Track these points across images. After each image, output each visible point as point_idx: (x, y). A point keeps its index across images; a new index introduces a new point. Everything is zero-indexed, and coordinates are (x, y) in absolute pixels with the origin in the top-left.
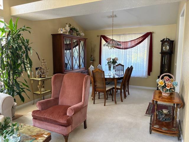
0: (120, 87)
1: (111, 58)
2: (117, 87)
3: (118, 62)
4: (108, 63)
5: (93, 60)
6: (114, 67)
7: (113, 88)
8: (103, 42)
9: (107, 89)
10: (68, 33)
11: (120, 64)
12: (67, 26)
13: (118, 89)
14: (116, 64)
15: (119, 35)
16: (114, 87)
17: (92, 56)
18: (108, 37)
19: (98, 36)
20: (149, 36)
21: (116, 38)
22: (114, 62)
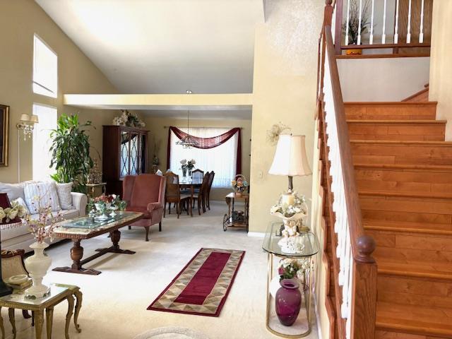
0: (197, 197)
1: (185, 161)
2: (194, 196)
3: (196, 167)
4: (183, 166)
5: (158, 164)
6: (190, 173)
7: (188, 198)
8: (174, 137)
9: (181, 198)
10: (124, 125)
11: (198, 170)
12: (124, 113)
13: (194, 199)
14: (193, 169)
15: (198, 128)
16: (190, 196)
17: (155, 156)
18: (181, 130)
19: (165, 127)
20: (237, 133)
21: (192, 133)
22: (191, 165)
